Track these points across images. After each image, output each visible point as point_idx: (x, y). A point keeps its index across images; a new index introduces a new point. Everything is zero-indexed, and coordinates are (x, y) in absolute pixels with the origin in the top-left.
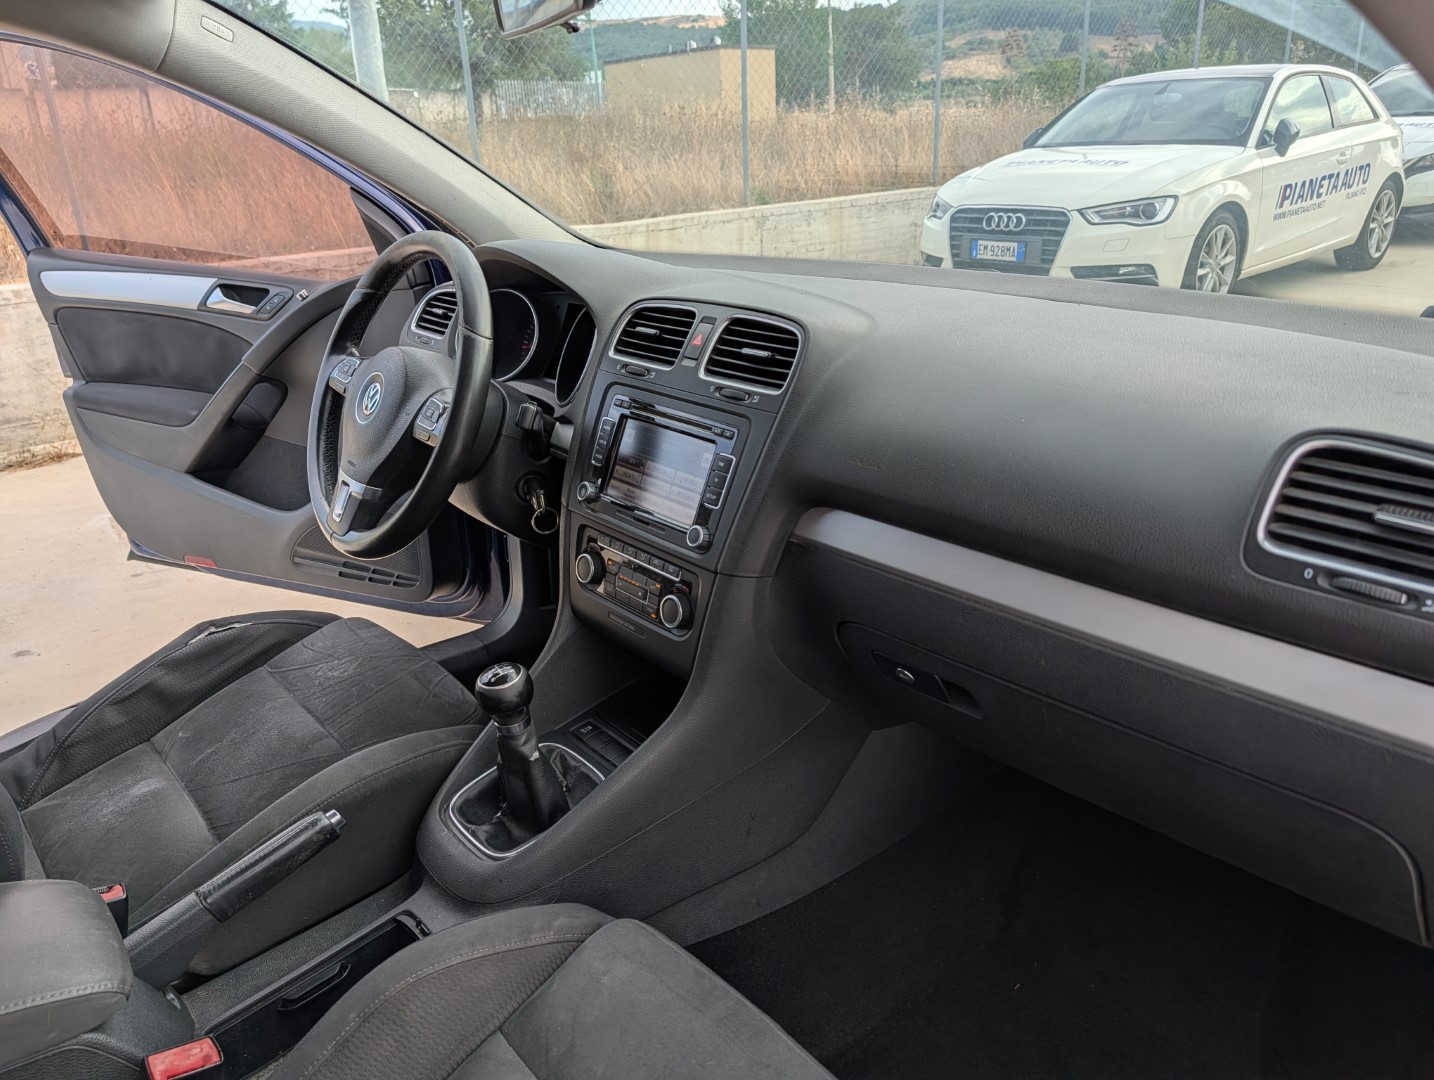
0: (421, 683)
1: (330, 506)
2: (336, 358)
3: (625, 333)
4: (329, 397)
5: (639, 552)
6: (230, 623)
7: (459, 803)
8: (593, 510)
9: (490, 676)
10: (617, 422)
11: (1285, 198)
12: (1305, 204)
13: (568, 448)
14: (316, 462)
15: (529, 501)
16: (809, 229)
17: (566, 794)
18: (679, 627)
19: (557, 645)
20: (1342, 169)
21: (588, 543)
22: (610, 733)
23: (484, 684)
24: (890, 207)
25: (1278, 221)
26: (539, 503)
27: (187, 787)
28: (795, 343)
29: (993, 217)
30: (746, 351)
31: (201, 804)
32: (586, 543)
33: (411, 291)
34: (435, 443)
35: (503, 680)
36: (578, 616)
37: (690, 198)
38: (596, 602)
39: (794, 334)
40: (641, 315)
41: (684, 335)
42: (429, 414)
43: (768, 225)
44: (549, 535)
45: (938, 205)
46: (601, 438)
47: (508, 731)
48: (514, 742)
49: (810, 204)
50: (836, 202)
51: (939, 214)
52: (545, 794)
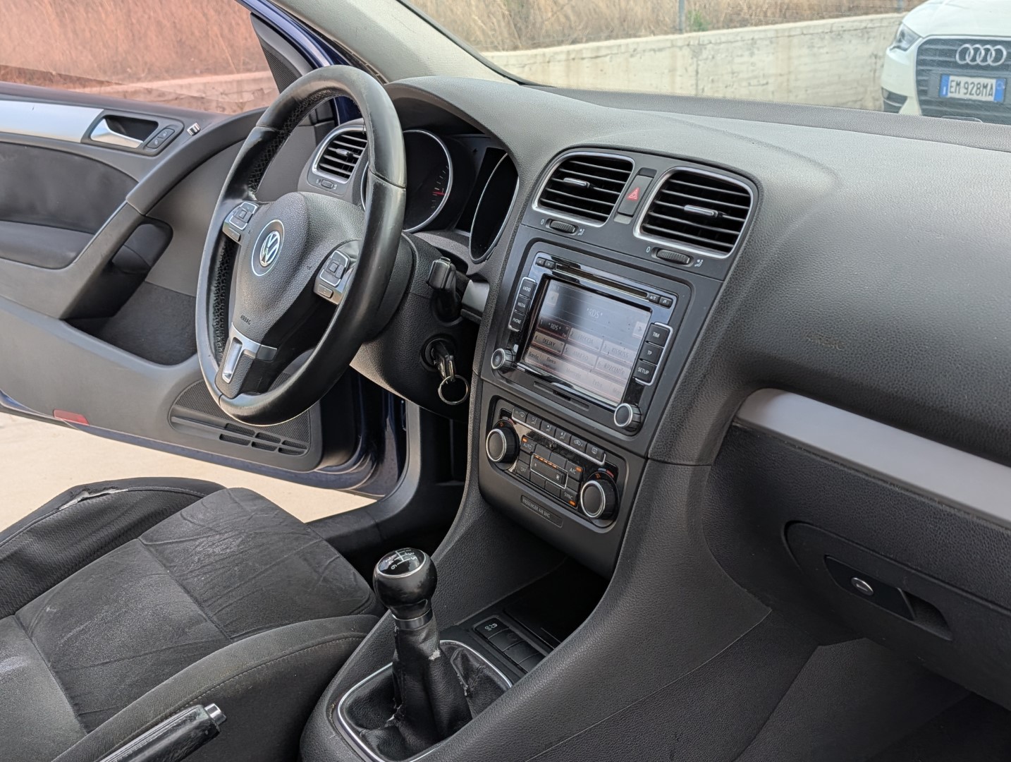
0: (310, 565)
1: (219, 365)
2: (231, 202)
3: (551, 183)
4: (222, 244)
5: (558, 429)
7: (349, 702)
8: (508, 381)
9: (390, 563)
10: (538, 283)
13: (482, 309)
15: (436, 367)
16: (753, 60)
17: (468, 699)
18: (602, 517)
19: (462, 531)
21: (501, 417)
22: (518, 633)
23: (383, 571)
24: (846, 36)
26: (447, 368)
28: (746, 202)
29: (967, 49)
30: (689, 208)
31: (68, 688)
32: (499, 419)
33: (312, 127)
34: (339, 301)
35: (404, 567)
36: (487, 498)
38: (504, 484)
39: (745, 191)
40: (571, 164)
42: (332, 268)
43: (705, 54)
44: (457, 405)
45: (903, 34)
46: (520, 300)
47: (408, 625)
48: (413, 639)
49: (754, 32)
50: (784, 30)
51: (904, 44)
52: (445, 699)
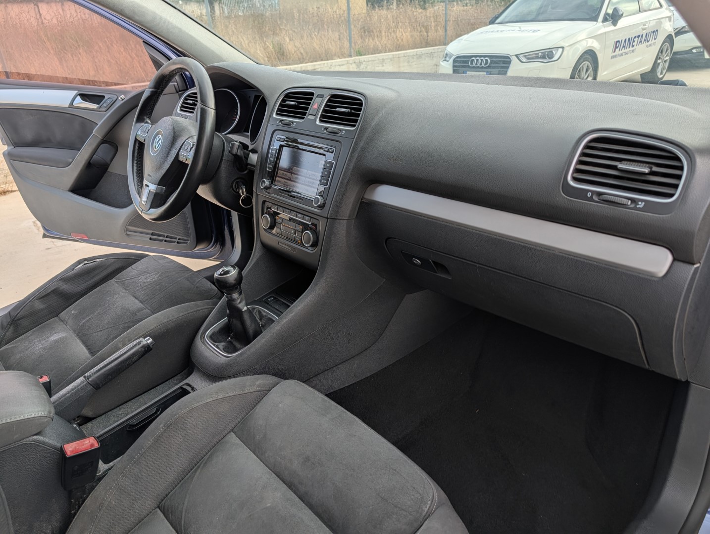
0: (190, 282)
1: (140, 197)
2: (139, 125)
3: (281, 105)
4: (137, 144)
5: (291, 211)
6: (95, 259)
7: (210, 334)
8: (268, 193)
9: (221, 271)
10: (278, 148)
11: (616, 47)
12: (626, 51)
13: (255, 164)
14: (132, 177)
15: (238, 192)
17: (261, 328)
18: (312, 246)
19: (255, 260)
20: (644, 32)
21: (267, 210)
22: (282, 300)
23: (218, 275)
24: (423, 56)
25: (612, 60)
26: (243, 192)
27: (77, 335)
28: (361, 105)
29: (473, 60)
30: (338, 109)
31: (85, 343)
33: (177, 94)
34: (189, 162)
35: (227, 272)
36: (266, 247)
37: (324, 55)
38: (271, 239)
39: (360, 100)
40: (288, 96)
41: (309, 104)
42: (186, 148)
43: (362, 66)
44: (248, 208)
45: (447, 54)
46: (271, 157)
47: (231, 297)
48: (234, 303)
49: (383, 56)
50: (396, 54)
51: (447, 59)
52: (250, 327)
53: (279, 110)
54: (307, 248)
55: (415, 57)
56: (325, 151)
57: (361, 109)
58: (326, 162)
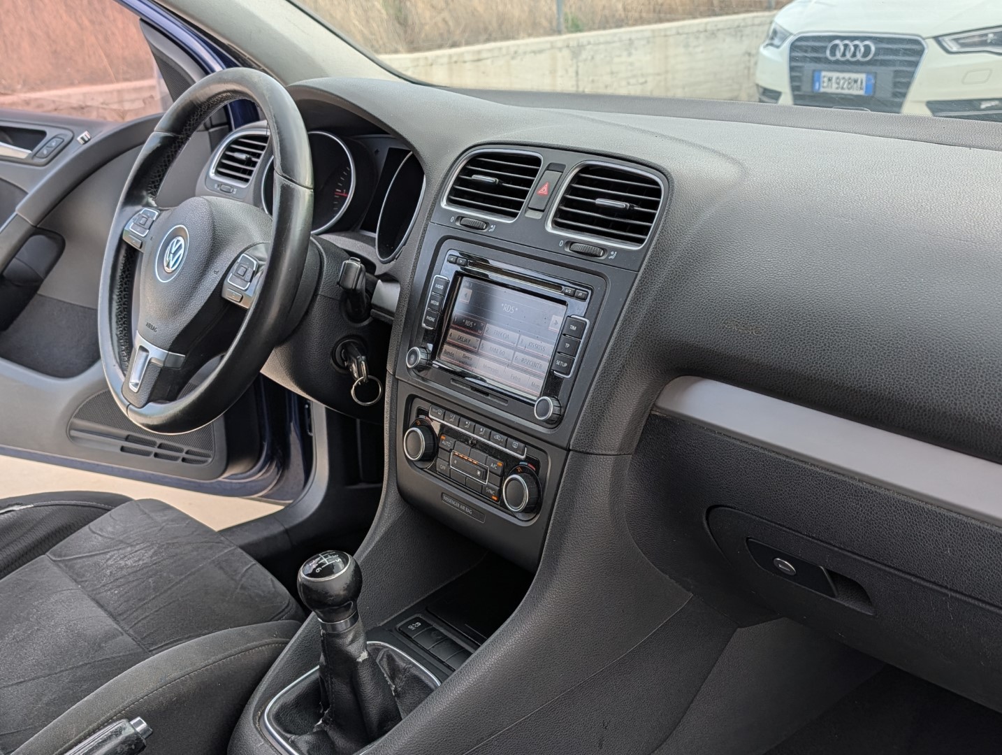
0: (226, 573)
1: (125, 375)
2: (130, 210)
3: (459, 181)
4: (123, 252)
5: (477, 425)
7: (275, 710)
8: (423, 379)
9: (314, 566)
10: (451, 280)
13: (394, 309)
14: (108, 325)
15: (348, 368)
16: (631, 59)
17: (396, 699)
18: (525, 511)
19: (382, 530)
21: (418, 416)
22: (442, 630)
23: (307, 575)
24: (719, 36)
26: (359, 369)
28: (657, 193)
29: (838, 46)
30: (599, 201)
32: (414, 416)
34: (249, 305)
35: (329, 570)
36: (406, 498)
38: (423, 484)
40: (478, 161)
41: (528, 183)
42: (241, 272)
44: (370, 406)
45: (774, 32)
46: (433, 298)
47: (334, 628)
48: (340, 641)
49: (631, 32)
50: (659, 30)
51: (776, 42)
52: (374, 702)
53: (454, 191)
54: (512, 514)
55: (702, 36)
56: (566, 294)
57: (658, 203)
58: (569, 319)
